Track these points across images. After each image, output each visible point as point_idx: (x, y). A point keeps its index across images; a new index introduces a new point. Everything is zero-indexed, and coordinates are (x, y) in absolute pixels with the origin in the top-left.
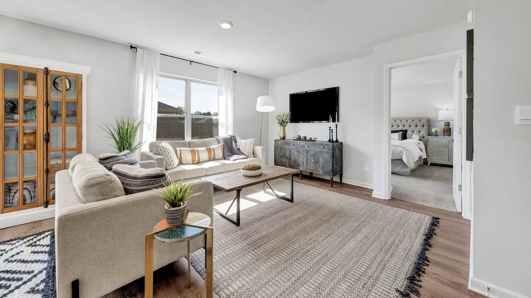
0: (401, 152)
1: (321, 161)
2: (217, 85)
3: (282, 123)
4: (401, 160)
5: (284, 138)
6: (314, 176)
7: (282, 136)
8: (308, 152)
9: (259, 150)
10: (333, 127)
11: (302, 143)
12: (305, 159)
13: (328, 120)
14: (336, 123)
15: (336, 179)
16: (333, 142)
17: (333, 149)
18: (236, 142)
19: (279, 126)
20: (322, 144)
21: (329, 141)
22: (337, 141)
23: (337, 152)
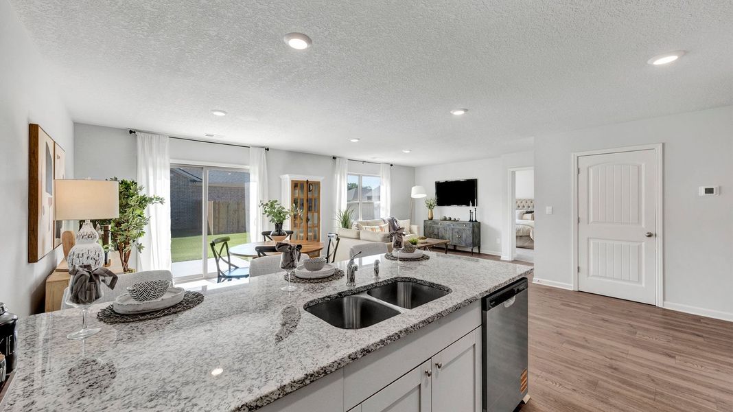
0: (529, 230)
1: (464, 236)
2: (379, 177)
3: (430, 206)
4: (529, 236)
5: (432, 219)
6: (458, 248)
7: (430, 217)
8: (453, 229)
9: (415, 228)
10: (473, 210)
11: (448, 223)
12: (451, 235)
13: (468, 205)
14: (475, 207)
15: (476, 250)
16: (473, 221)
17: (473, 227)
18: (396, 222)
19: (427, 208)
20: (464, 223)
21: (470, 221)
22: (476, 221)
23: (476, 229)
